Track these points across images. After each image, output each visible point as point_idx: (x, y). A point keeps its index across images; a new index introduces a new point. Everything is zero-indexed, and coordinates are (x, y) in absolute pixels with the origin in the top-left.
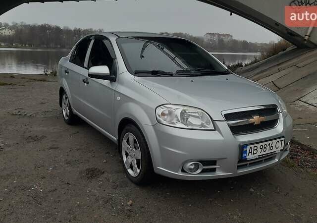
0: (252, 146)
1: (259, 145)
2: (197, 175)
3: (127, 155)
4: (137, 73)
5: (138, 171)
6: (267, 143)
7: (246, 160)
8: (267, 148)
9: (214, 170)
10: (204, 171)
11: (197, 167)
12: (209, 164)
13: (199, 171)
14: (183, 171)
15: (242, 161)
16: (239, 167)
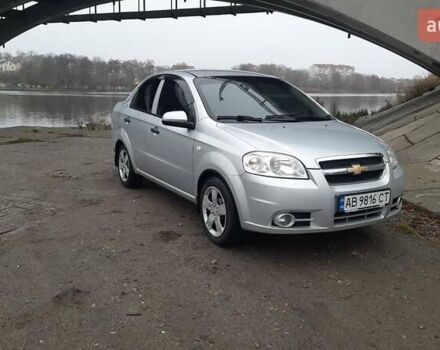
0: (351, 197)
1: (358, 197)
2: (289, 228)
3: (208, 213)
4: (220, 119)
5: (223, 229)
6: (369, 195)
7: (344, 213)
8: (369, 200)
9: (308, 224)
10: (296, 224)
11: (288, 220)
12: (302, 216)
13: (291, 224)
14: (273, 224)
15: (339, 214)
16: (336, 221)
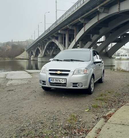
0: (52, 79)
1: (54, 79)
6: (58, 79)
8: (58, 81)
9: (45, 84)
13: (42, 84)
